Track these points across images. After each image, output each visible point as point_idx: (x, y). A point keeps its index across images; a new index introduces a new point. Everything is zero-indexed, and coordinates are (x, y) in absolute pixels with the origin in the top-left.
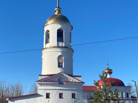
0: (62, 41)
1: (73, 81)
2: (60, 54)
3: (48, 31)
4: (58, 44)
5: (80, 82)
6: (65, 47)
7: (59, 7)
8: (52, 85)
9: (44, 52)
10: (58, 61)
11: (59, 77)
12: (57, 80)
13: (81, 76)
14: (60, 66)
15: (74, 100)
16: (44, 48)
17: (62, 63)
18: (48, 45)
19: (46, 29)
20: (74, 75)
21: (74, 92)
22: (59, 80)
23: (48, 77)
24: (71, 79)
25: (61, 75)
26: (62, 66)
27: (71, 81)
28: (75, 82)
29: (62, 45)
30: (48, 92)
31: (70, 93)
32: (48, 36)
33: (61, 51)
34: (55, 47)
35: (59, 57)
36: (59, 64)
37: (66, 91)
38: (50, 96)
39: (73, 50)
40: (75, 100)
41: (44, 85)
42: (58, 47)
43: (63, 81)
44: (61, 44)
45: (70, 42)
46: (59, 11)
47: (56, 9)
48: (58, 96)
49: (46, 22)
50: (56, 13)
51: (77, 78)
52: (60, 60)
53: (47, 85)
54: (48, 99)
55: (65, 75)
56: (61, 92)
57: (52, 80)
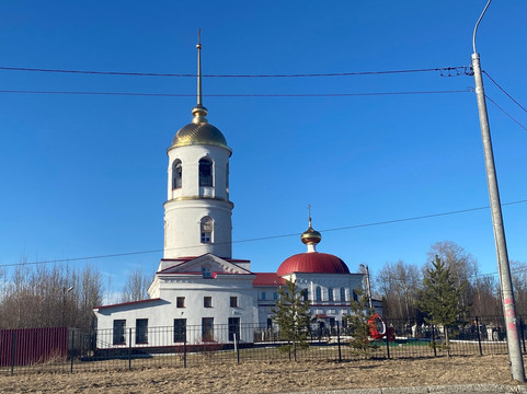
0: (210, 185)
1: (234, 272)
2: (205, 213)
3: (178, 162)
4: (201, 192)
5: (247, 273)
6: (216, 199)
7: (200, 106)
8: (190, 280)
9: (168, 207)
10: (202, 228)
11: (203, 263)
12: (200, 269)
13: (249, 261)
14: (205, 238)
15: (234, 310)
16: (169, 198)
17: (210, 233)
18: (178, 193)
19: (173, 156)
20: (233, 258)
21: (234, 295)
22: (204, 269)
23: (180, 263)
24: (229, 268)
25: (209, 258)
26: (208, 239)
27: (229, 270)
28: (236, 273)
29: (210, 193)
30: (181, 294)
31: (227, 295)
32: (178, 173)
33: (207, 208)
34: (194, 198)
35: (204, 221)
36: (203, 235)
37: (218, 293)
38: (186, 303)
39: (232, 204)
40: (236, 311)
41: (172, 280)
42: (201, 197)
43: (211, 272)
44: (206, 192)
45: (227, 186)
46: (202, 114)
47: (195, 110)
48: (202, 302)
49: (175, 140)
50: (196, 121)
51: (242, 265)
52: (205, 227)
53: (178, 280)
54: (180, 310)
55: (217, 259)
56: (208, 294)
57: (188, 270)
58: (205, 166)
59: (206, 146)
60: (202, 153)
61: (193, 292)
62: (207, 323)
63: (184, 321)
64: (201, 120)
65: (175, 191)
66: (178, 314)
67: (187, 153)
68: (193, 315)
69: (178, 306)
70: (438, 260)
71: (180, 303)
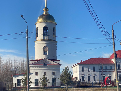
0: (47, 35)
1: (54, 64)
2: (45, 45)
4: (44, 38)
5: (58, 64)
6: (49, 40)
7: (46, 8)
8: (39, 67)
9: (36, 43)
10: (44, 50)
11: (44, 61)
12: (43, 63)
14: (45, 53)
16: (36, 40)
21: (54, 71)
23: (36, 61)
24: (52, 63)
27: (52, 64)
28: (55, 65)
29: (47, 38)
30: (37, 71)
33: (46, 43)
34: (42, 40)
35: (44, 48)
37: (49, 71)
40: (55, 76)
41: (34, 67)
42: (44, 40)
43: (47, 64)
46: (47, 11)
47: (44, 9)
49: (38, 20)
52: (45, 50)
53: (36, 67)
55: (48, 60)
57: (39, 64)
58: (45, 29)
60: (44, 25)
65: (37, 38)
66: (36, 77)
67: (40, 25)
68: (40, 77)
69: (36, 75)
71: (37, 74)
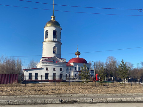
0: (56, 38)
2: (54, 45)
3: (47, 31)
4: (53, 39)
5: (65, 62)
6: (57, 42)
7: (53, 15)
8: (50, 63)
9: (44, 43)
11: (53, 59)
13: (66, 59)
14: (54, 52)
15: (61, 72)
16: (44, 41)
17: (55, 51)
18: (47, 40)
19: (46, 29)
20: (61, 58)
21: (61, 68)
22: (53, 61)
23: (47, 58)
24: (60, 60)
25: (55, 58)
26: (55, 53)
27: (60, 61)
28: (62, 62)
29: (56, 40)
30: (47, 67)
31: (60, 68)
32: (47, 34)
34: (51, 41)
35: (54, 48)
36: (53, 51)
37: (57, 67)
39: (61, 43)
41: (45, 63)
42: (53, 41)
43: (55, 61)
44: (55, 40)
45: (60, 38)
46: (54, 18)
47: (52, 16)
48: (53, 69)
49: (46, 25)
50: (52, 19)
51: (64, 60)
52: (54, 49)
53: (47, 63)
54: (47, 71)
55: (57, 58)
56: (55, 67)
58: (55, 33)
59: (55, 27)
60: (54, 29)
61: (51, 66)
62: (54, 75)
63: (48, 74)
64: (54, 19)
65: (46, 39)
66: (46, 72)
67: (50, 29)
68: (50, 72)
70: (123, 61)
71: (47, 69)
